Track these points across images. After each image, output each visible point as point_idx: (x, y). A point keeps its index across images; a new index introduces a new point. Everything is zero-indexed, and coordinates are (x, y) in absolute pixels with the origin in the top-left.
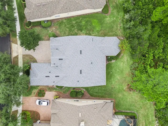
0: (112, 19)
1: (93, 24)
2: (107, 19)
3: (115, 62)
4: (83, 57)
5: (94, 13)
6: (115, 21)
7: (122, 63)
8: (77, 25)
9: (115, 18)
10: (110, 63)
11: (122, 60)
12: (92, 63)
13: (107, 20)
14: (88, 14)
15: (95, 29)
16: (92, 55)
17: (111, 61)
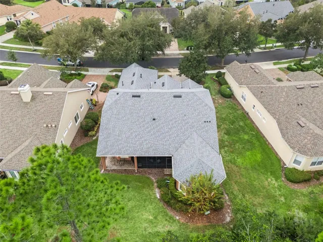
0: (278, 193)
1: (248, 153)
2: (272, 180)
3: (156, 198)
4: (167, 101)
5: (277, 154)
6: (276, 201)
7: (151, 218)
8: (237, 128)
9: (282, 199)
10: (153, 185)
11: (159, 217)
12: (154, 119)
13: (269, 180)
14: (269, 143)
15: (237, 156)
16: (171, 120)
17: (159, 187)
